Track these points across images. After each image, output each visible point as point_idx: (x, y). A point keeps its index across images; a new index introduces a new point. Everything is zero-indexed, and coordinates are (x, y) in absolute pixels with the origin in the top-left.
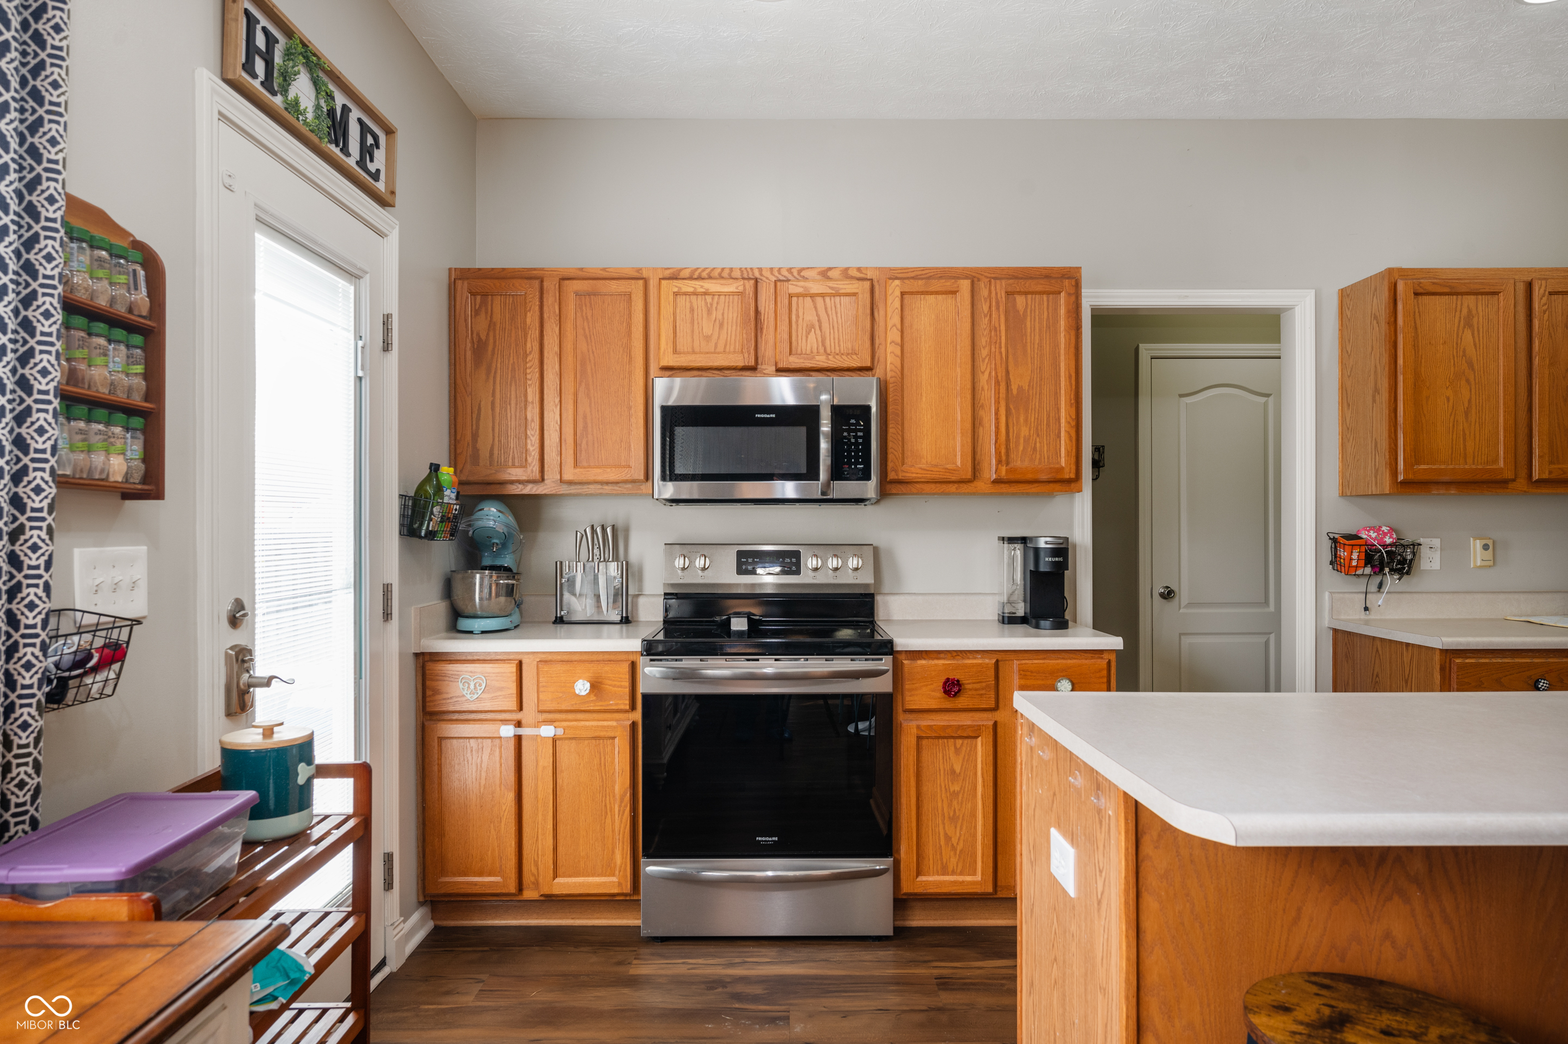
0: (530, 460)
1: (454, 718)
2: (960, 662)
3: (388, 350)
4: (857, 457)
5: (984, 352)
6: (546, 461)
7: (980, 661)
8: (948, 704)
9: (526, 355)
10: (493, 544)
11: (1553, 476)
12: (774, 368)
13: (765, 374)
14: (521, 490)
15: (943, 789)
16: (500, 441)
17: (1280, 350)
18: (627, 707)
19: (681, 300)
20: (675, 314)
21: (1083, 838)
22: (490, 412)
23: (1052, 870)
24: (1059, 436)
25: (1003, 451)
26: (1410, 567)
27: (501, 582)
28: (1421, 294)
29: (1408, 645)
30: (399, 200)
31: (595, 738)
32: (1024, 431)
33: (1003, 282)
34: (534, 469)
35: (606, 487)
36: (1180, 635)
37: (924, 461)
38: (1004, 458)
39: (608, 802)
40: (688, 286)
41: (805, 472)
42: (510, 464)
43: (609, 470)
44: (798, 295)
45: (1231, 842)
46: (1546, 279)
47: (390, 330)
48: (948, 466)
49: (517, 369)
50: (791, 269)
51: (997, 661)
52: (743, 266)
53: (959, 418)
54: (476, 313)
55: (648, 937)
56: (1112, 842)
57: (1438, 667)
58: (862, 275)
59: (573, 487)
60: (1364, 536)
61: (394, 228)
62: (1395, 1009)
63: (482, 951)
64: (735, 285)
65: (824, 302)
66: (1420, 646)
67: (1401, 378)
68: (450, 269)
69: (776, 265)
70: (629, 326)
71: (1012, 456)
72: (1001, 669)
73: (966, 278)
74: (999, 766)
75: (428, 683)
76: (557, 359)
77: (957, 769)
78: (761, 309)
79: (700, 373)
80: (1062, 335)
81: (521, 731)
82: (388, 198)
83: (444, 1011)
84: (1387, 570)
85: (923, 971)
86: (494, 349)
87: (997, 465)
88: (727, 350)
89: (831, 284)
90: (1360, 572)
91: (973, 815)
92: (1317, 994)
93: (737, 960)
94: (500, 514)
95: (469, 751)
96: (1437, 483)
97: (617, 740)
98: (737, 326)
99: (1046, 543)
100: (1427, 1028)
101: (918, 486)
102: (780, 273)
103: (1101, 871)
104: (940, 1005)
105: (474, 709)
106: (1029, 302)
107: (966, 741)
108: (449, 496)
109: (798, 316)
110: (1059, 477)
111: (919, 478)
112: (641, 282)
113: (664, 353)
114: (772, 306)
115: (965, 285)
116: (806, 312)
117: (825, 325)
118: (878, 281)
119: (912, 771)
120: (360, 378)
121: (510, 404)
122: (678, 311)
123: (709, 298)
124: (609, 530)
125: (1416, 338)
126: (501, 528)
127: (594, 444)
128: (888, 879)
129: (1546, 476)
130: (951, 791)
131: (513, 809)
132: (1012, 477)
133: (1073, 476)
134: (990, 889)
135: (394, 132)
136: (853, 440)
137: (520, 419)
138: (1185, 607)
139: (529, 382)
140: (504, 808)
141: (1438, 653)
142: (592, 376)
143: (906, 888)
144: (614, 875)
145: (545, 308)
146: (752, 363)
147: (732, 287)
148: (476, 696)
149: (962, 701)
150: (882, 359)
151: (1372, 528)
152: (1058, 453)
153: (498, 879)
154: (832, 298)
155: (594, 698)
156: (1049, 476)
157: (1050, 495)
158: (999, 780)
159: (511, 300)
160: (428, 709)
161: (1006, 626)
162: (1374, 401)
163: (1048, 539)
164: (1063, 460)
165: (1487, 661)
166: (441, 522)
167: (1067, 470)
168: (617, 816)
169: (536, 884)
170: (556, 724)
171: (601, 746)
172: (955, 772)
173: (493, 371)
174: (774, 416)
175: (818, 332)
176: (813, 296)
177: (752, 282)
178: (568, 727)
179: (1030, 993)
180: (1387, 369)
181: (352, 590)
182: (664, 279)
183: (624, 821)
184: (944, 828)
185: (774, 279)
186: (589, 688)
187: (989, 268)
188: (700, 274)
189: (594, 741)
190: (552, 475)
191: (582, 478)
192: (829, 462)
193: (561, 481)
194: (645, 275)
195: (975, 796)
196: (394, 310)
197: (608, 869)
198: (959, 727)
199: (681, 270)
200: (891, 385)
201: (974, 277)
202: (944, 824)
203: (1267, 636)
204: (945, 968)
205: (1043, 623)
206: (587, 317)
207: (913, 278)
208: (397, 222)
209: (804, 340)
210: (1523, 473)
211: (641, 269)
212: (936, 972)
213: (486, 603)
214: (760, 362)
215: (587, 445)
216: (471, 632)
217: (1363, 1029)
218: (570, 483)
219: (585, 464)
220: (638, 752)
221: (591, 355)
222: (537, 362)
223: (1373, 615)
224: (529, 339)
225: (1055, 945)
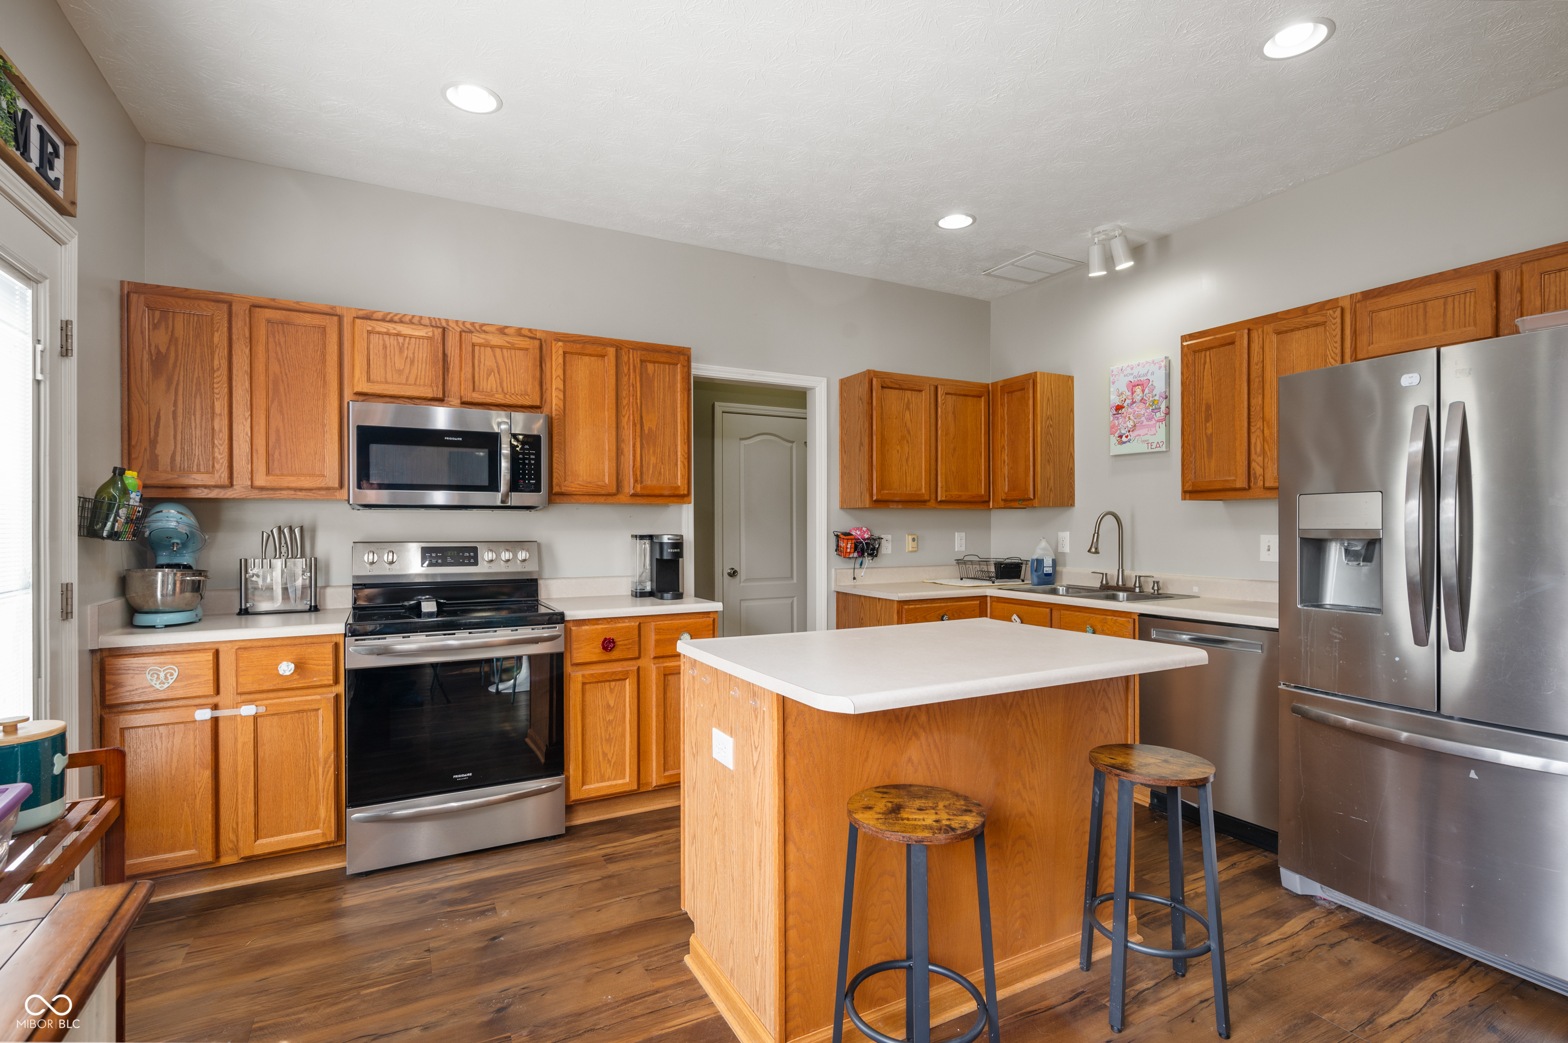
0: (217, 466)
1: (139, 708)
2: (614, 626)
3: (67, 355)
4: (530, 474)
5: (625, 402)
6: (235, 469)
7: (628, 624)
8: (606, 657)
9: (213, 371)
10: (173, 544)
11: (947, 499)
12: (459, 401)
13: (451, 405)
14: (207, 494)
15: (602, 720)
16: (182, 448)
17: (806, 413)
18: (331, 682)
19: (375, 338)
20: (368, 349)
21: (741, 729)
22: (171, 421)
23: (714, 756)
24: (676, 465)
25: (639, 473)
26: (877, 552)
27: (188, 578)
28: (885, 387)
29: (879, 599)
30: (80, 209)
31: (298, 712)
32: (653, 460)
33: (639, 352)
34: (223, 475)
35: (300, 493)
36: (741, 600)
37: (581, 479)
38: (639, 478)
39: (311, 765)
40: (382, 327)
41: (487, 484)
42: (195, 469)
43: (303, 478)
44: (480, 345)
45: (852, 712)
46: (944, 385)
47: (69, 337)
48: (599, 483)
49: (202, 383)
50: (474, 323)
51: (640, 623)
52: (432, 316)
53: (607, 448)
54: (155, 326)
55: (352, 875)
56: (766, 727)
57: (896, 611)
58: (532, 335)
59: (264, 493)
60: (854, 534)
61: (73, 238)
62: (921, 797)
63: (178, 920)
64: (425, 331)
65: (502, 352)
66: (886, 599)
67: (874, 437)
68: (122, 282)
69: (461, 319)
70: (324, 355)
71: (645, 477)
72: (642, 629)
73: (612, 345)
74: (641, 698)
75: (107, 677)
76: (247, 378)
77: (612, 703)
78: (448, 352)
79: (392, 400)
80: (679, 394)
81: (218, 713)
82: (67, 205)
83: (151, 980)
84: (866, 554)
85: (592, 854)
86: (175, 362)
87: (634, 483)
88: (418, 383)
89: (508, 339)
90: (851, 556)
91: (623, 735)
92: (882, 797)
93: (440, 876)
94: (181, 516)
95: (158, 738)
96: (893, 501)
97: (320, 712)
98: (426, 364)
99: (669, 539)
100: (937, 803)
101: (576, 497)
102: (464, 325)
103: (756, 748)
104: (610, 873)
105: (164, 698)
106: (656, 368)
107: (618, 683)
108: (134, 499)
109: (480, 361)
110: (677, 493)
111: (577, 491)
112: (336, 318)
113: (358, 381)
114: (457, 351)
115: (611, 351)
116: (487, 359)
117: (503, 371)
118: (545, 341)
119: (578, 708)
120: (38, 382)
121: (194, 415)
122: (371, 347)
123: (401, 339)
124: (297, 531)
125: (882, 414)
126: (183, 529)
127: (287, 455)
128: (560, 793)
129: (944, 499)
130: (607, 719)
131: (210, 785)
132: (645, 492)
133: (686, 492)
134: (635, 787)
135: (74, 145)
136: (527, 462)
137: (206, 429)
138: (744, 582)
139: (216, 396)
140: (199, 785)
141: (896, 602)
142: (285, 395)
143: (574, 796)
144: (318, 828)
145: (234, 330)
146: (440, 395)
147: (422, 332)
148: (166, 686)
149: (615, 654)
150: (548, 400)
151: (858, 529)
152: (676, 476)
153: (193, 851)
154: (509, 350)
155: (298, 677)
156: (670, 492)
157: (666, 505)
158: (641, 709)
159: (196, 318)
160: (108, 703)
161: (638, 599)
162: (860, 450)
163: (670, 536)
164: (679, 481)
165: (919, 606)
166: (127, 523)
167: (682, 488)
168: (321, 777)
169: (236, 850)
170: (258, 703)
171: (305, 717)
172: (610, 706)
173: (175, 383)
174: (461, 439)
175: (497, 375)
176: (492, 347)
177: (440, 330)
178: (270, 704)
179: (693, 843)
180: (867, 431)
181: (30, 591)
182: (358, 318)
183: (328, 779)
184: (602, 748)
185: (459, 330)
186: (293, 669)
187: (628, 341)
188: (392, 317)
189: (297, 715)
190: (241, 480)
191: (275, 484)
192: (508, 477)
193: (252, 486)
194: (339, 312)
195: (624, 722)
196: (74, 318)
197: (312, 823)
198: (614, 673)
199: (375, 312)
200: (556, 421)
201: (619, 346)
202: (602, 745)
203: (792, 599)
204: (608, 849)
205: (666, 595)
206: (280, 344)
207: (572, 341)
208: (77, 232)
209: (485, 381)
210: (933, 497)
211: (335, 307)
212: (602, 852)
213: (169, 599)
214: (446, 395)
215: (280, 455)
216: (154, 627)
217: (909, 810)
218: (262, 489)
219: (278, 472)
220: (341, 719)
221: (284, 377)
222: (225, 378)
223: (858, 582)
224: (216, 357)
225: (716, 805)
